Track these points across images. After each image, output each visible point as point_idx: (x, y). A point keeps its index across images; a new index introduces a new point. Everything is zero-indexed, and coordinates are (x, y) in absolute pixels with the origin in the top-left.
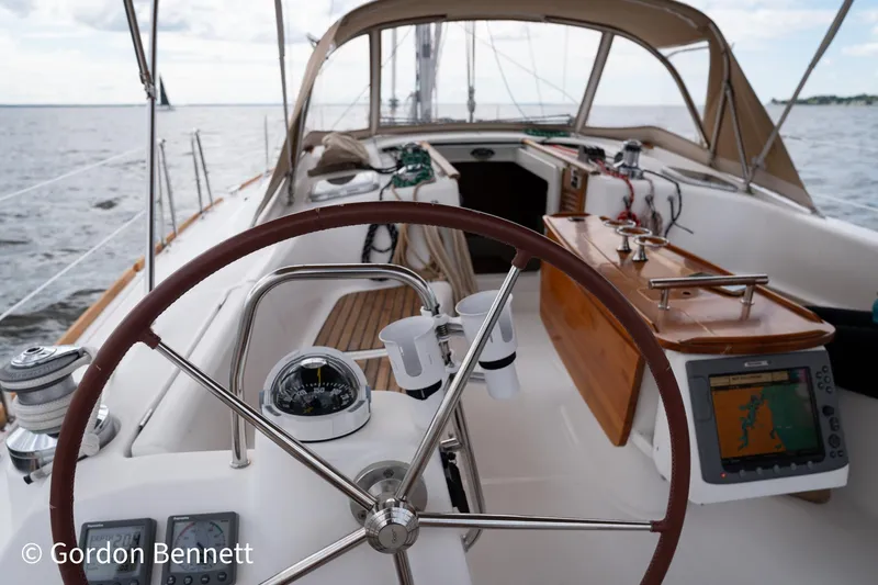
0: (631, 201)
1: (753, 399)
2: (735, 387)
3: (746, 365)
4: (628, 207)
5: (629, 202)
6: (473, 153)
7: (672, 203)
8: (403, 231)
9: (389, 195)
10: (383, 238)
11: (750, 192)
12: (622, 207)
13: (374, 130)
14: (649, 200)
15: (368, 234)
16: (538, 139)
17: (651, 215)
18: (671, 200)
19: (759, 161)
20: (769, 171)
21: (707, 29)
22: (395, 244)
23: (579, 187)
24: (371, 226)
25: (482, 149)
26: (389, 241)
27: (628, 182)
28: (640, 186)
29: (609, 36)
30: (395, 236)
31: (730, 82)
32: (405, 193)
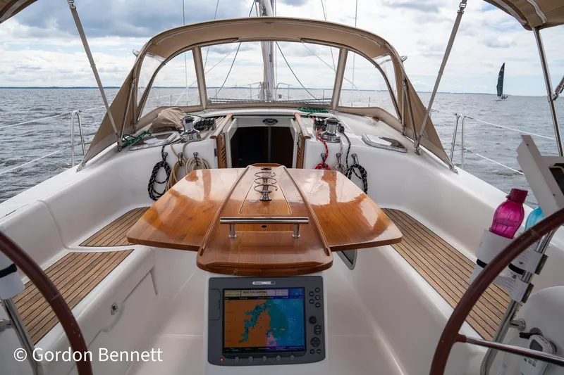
0: (326, 156)
1: (257, 308)
2: (244, 298)
3: (254, 283)
4: (324, 160)
5: (325, 157)
6: (264, 121)
7: (354, 159)
8: (173, 171)
9: (168, 148)
10: (162, 174)
11: (418, 153)
12: (320, 161)
13: (204, 107)
14: (339, 156)
15: (153, 172)
16: (306, 114)
17: (337, 166)
18: (354, 157)
19: (421, 134)
20: (430, 139)
21: (386, 48)
22: (168, 179)
23: (300, 146)
24: (155, 167)
25: (270, 119)
26: (166, 177)
27: (325, 144)
28: (333, 147)
29: (344, 51)
30: (168, 174)
31: (406, 81)
32: (179, 147)
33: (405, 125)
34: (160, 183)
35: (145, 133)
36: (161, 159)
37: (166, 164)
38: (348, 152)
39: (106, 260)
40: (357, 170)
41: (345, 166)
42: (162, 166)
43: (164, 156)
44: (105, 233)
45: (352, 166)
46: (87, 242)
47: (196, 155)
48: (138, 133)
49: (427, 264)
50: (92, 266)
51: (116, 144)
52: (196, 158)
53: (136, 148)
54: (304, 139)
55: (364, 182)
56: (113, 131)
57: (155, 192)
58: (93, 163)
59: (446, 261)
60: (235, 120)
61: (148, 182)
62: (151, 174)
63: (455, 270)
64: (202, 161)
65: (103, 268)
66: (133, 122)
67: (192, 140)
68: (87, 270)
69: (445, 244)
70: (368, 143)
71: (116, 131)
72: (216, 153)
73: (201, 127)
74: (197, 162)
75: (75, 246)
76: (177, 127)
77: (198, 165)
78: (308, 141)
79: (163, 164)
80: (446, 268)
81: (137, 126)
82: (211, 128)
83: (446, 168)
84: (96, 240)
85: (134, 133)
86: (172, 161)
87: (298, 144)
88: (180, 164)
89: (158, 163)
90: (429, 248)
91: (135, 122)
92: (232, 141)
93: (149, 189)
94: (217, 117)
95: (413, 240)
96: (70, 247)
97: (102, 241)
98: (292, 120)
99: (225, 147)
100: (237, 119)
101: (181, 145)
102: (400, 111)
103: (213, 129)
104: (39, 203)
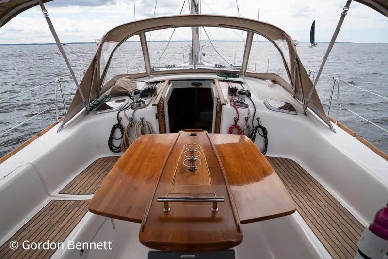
0: (238, 119)
3: (182, 256)
4: (236, 122)
5: (236, 120)
6: (192, 84)
7: (258, 121)
8: (125, 131)
9: (122, 114)
10: (118, 133)
11: (305, 114)
12: (233, 123)
13: (149, 74)
14: (247, 119)
15: (111, 131)
16: (222, 78)
17: (246, 127)
18: (258, 119)
19: (308, 100)
20: (315, 104)
21: (283, 35)
22: (122, 137)
23: (218, 110)
24: (113, 128)
25: (197, 82)
26: (121, 135)
27: (236, 110)
28: (243, 112)
29: (251, 33)
30: (123, 133)
31: (298, 60)
32: (130, 112)
33: (296, 91)
34: (116, 140)
35: (106, 97)
36: (116, 122)
37: (121, 126)
38: (254, 117)
39: (77, 208)
40: (260, 130)
41: (252, 127)
42: (118, 127)
43: (119, 120)
44: (77, 182)
45: (257, 127)
46: (64, 191)
47: (142, 119)
48: (102, 97)
49: (312, 213)
50: (67, 213)
51: (85, 108)
52: (142, 122)
53: (99, 112)
54: (221, 105)
55: (265, 138)
56: (82, 100)
57: (113, 145)
58: (69, 125)
59: (326, 210)
60: (171, 84)
61: (108, 139)
62: (110, 133)
63: (334, 218)
64: (146, 124)
65: (75, 217)
66: (98, 91)
67: (139, 107)
68: (63, 217)
69: (326, 193)
70: (268, 108)
71: (84, 101)
72: (157, 116)
73: (146, 94)
74: (143, 124)
75: (56, 195)
76: (129, 94)
77: (143, 126)
78: (224, 107)
79: (119, 126)
80: (327, 217)
81: (100, 93)
82: (153, 95)
83: (327, 127)
84: (71, 188)
85: (99, 97)
86: (125, 123)
87: (217, 108)
88: (131, 126)
89: (115, 125)
90: (314, 196)
91: (99, 89)
92: (169, 102)
93: (109, 144)
94: (158, 82)
95: (302, 189)
96: (52, 194)
97: (75, 189)
98: (212, 84)
99: (163, 109)
100: (173, 83)
101: (131, 111)
102: (292, 79)
103: (155, 96)
104: (28, 165)
